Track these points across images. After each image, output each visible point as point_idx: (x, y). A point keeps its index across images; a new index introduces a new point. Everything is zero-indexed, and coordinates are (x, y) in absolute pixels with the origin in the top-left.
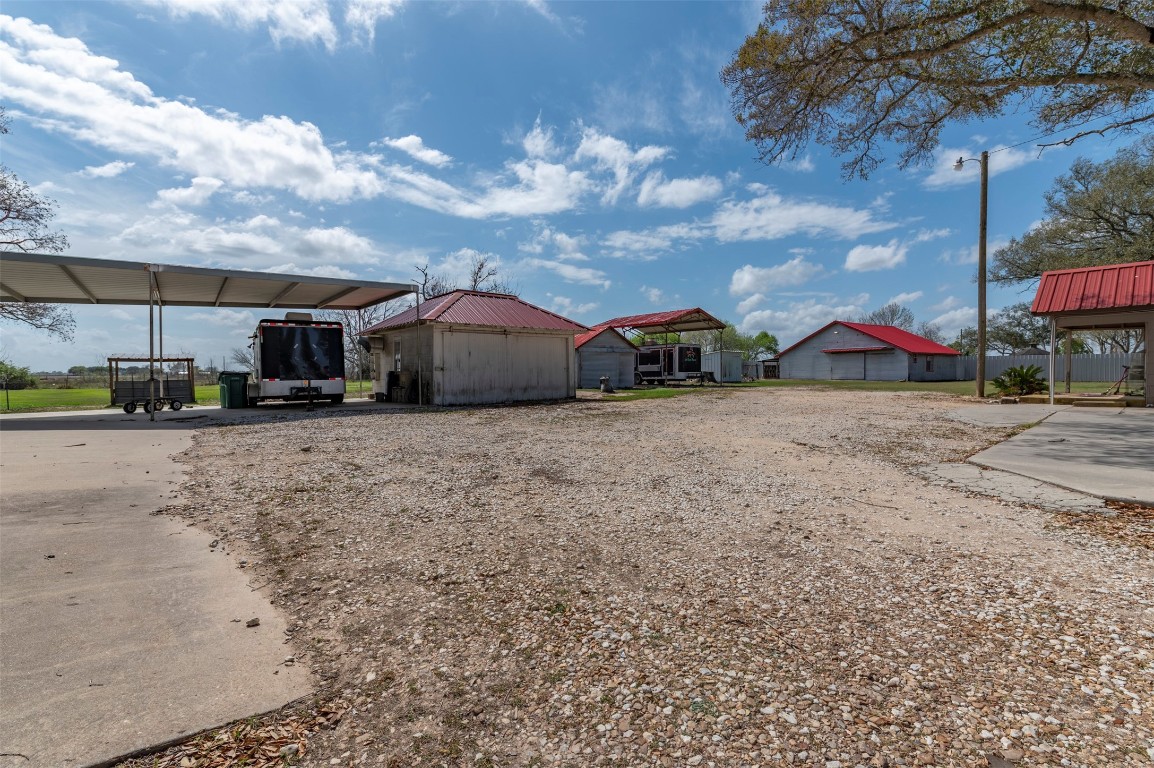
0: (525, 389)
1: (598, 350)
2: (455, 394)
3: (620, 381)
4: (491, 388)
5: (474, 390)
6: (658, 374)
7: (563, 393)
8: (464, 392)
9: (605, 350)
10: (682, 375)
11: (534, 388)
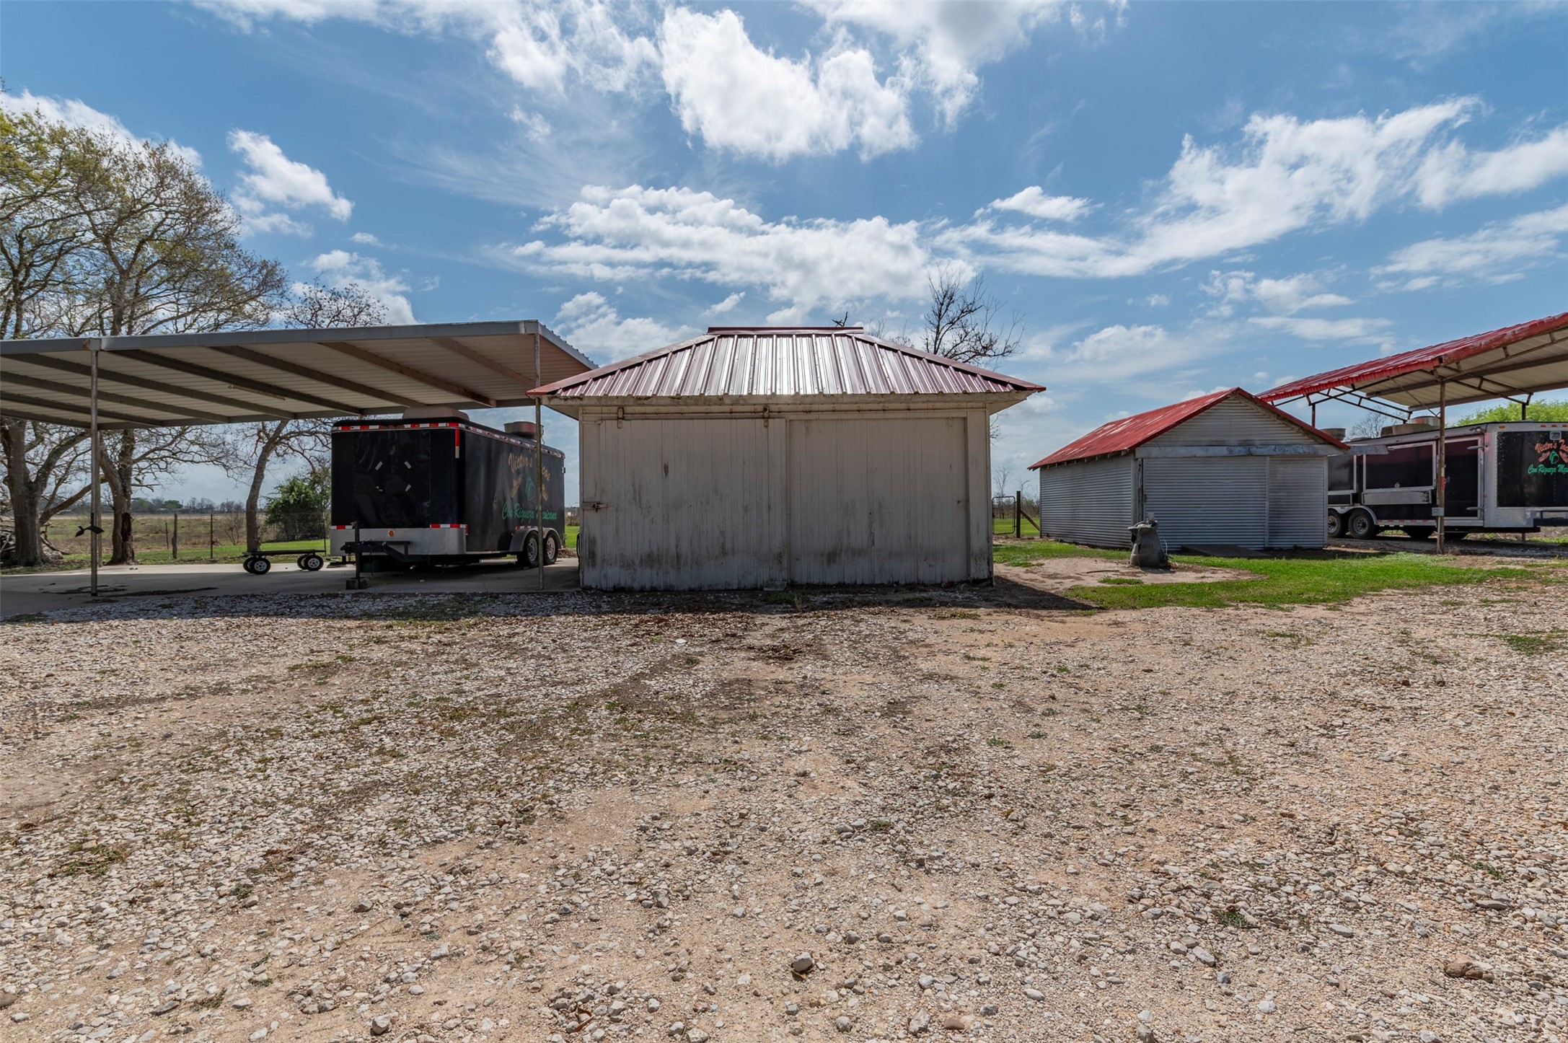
0: (832, 557)
1: (1199, 452)
2: (627, 565)
3: (1274, 532)
4: (724, 553)
5: (678, 557)
6: (1423, 511)
7: (952, 568)
8: (651, 560)
9: (1223, 451)
10: (1519, 516)
11: (857, 553)
